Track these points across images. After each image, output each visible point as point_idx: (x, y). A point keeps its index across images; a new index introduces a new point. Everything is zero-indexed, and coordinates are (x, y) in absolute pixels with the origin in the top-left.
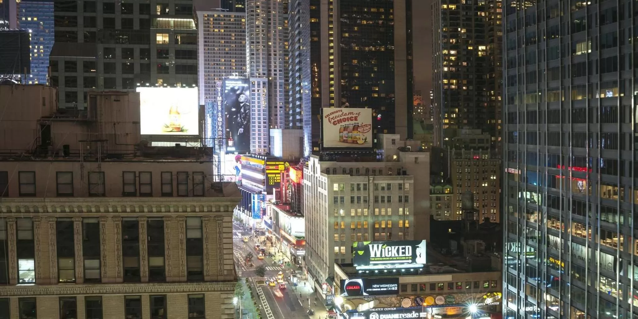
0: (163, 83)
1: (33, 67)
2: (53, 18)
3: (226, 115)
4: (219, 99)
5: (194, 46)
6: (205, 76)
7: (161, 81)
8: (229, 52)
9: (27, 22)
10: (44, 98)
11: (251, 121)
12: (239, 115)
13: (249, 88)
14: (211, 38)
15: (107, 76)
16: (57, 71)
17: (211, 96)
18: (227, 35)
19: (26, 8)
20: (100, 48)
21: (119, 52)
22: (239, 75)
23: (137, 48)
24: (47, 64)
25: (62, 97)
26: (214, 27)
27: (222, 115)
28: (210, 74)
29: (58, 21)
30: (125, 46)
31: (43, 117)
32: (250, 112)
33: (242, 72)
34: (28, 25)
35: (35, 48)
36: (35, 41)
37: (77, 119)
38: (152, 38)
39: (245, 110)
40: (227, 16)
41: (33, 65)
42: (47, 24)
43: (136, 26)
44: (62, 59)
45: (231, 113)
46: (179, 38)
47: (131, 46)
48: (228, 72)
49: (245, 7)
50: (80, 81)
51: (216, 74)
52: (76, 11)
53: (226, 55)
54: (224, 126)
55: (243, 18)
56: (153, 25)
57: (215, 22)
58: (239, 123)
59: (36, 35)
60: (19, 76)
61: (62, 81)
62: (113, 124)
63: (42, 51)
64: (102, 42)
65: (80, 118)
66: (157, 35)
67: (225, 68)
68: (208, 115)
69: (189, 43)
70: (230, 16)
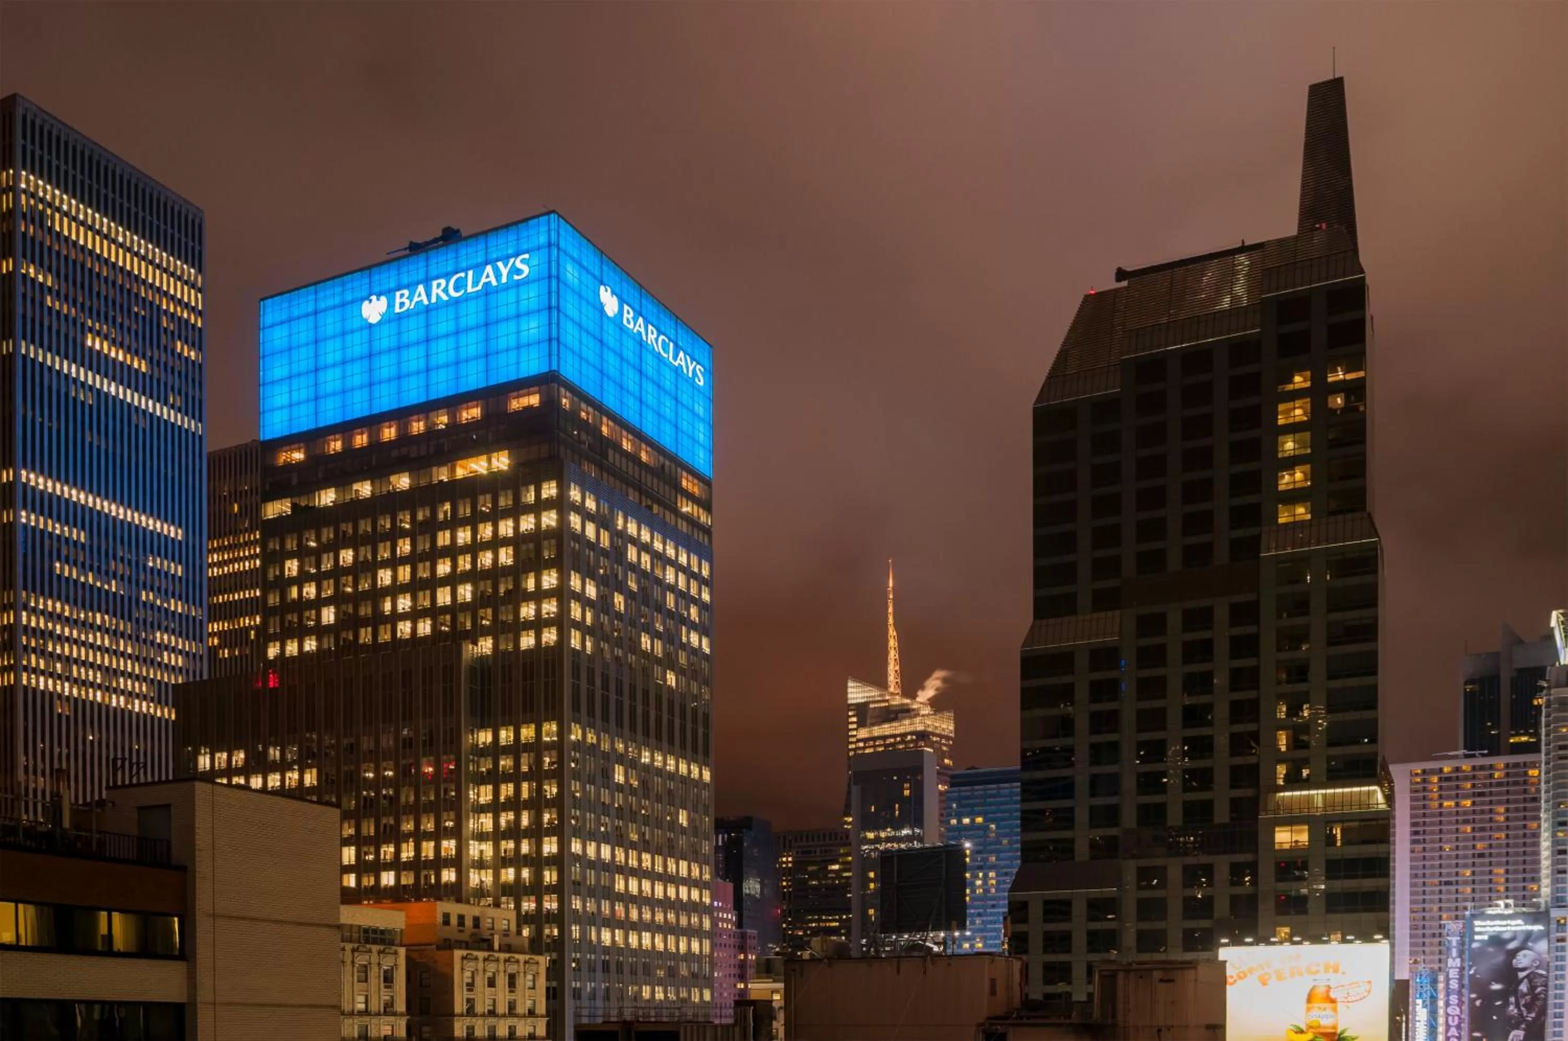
0: (1292, 935)
1: (972, 915)
2: (1019, 814)
3: (1473, 1001)
4: (1454, 963)
5: (1381, 848)
6: (1412, 911)
7: (1287, 930)
8: (1487, 852)
9: (961, 828)
10: (993, 982)
11: (1551, 1011)
12: (1512, 999)
13: (1546, 934)
14: (1432, 824)
15: (1145, 926)
16: (1025, 921)
17: (1428, 958)
18: (1483, 812)
19: (959, 800)
20: (1130, 869)
21: (1175, 872)
22: (1516, 906)
23: (1222, 864)
24: (1003, 907)
25: (1037, 972)
26: (1441, 797)
27: (1460, 1000)
28: (1427, 906)
29: (1029, 820)
30: (1190, 860)
31: (989, 1018)
32: (1546, 991)
33: (1524, 897)
34: (963, 833)
35: (977, 877)
36: (977, 864)
37: (1068, 1021)
38: (1261, 838)
39: (1532, 988)
40: (1482, 768)
41: (972, 911)
42: (1005, 827)
43: (1222, 814)
44: (1036, 897)
45: (1488, 997)
46: (1337, 832)
47: (1204, 859)
48: (1481, 899)
49: (1539, 740)
50: (1079, 941)
51: (1443, 905)
52: (1071, 797)
53: (1477, 860)
54: (1465, 1026)
55: (1535, 767)
56: (1266, 811)
57: (1444, 784)
58: (1512, 1017)
59: (979, 852)
60: (942, 934)
61: (1036, 942)
62: (1155, 1030)
63: (994, 882)
64: (1133, 857)
65: (1075, 1018)
66: (1277, 829)
67: (1473, 891)
68: (1419, 1001)
69: (1365, 842)
70: (1491, 767)
